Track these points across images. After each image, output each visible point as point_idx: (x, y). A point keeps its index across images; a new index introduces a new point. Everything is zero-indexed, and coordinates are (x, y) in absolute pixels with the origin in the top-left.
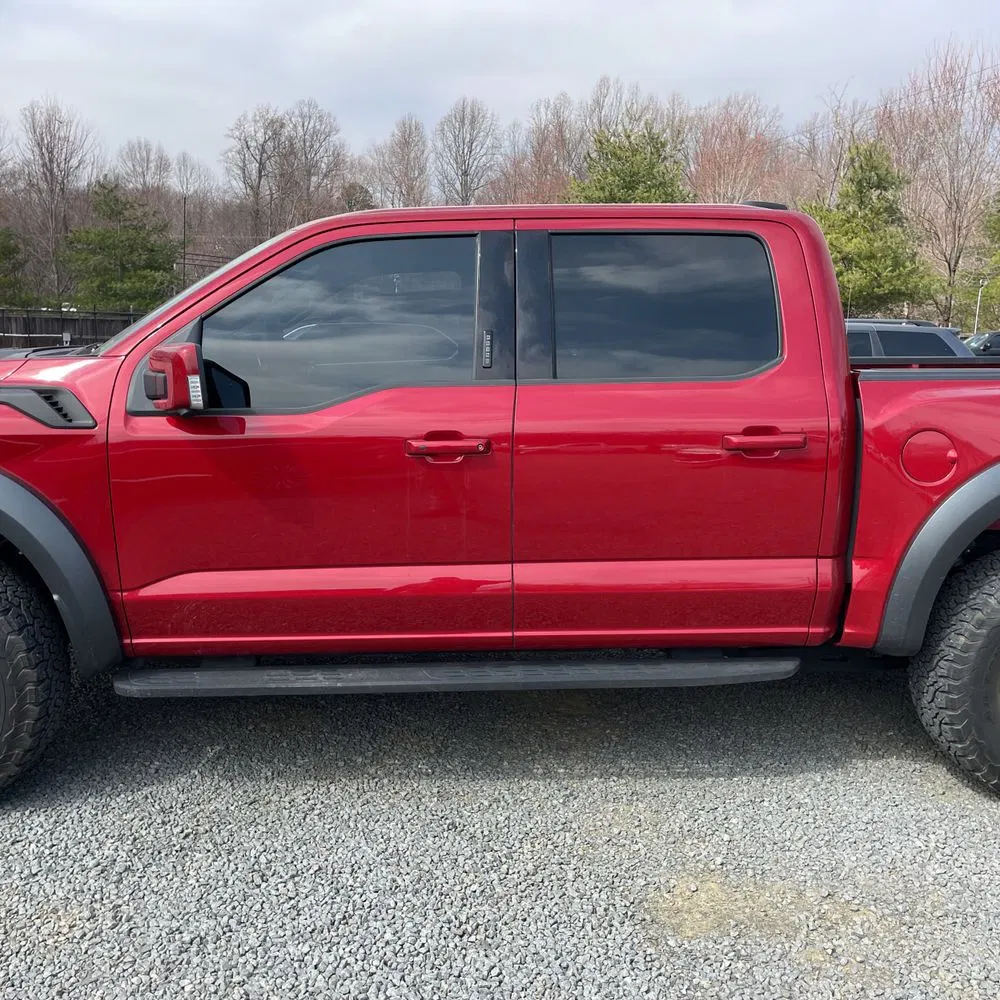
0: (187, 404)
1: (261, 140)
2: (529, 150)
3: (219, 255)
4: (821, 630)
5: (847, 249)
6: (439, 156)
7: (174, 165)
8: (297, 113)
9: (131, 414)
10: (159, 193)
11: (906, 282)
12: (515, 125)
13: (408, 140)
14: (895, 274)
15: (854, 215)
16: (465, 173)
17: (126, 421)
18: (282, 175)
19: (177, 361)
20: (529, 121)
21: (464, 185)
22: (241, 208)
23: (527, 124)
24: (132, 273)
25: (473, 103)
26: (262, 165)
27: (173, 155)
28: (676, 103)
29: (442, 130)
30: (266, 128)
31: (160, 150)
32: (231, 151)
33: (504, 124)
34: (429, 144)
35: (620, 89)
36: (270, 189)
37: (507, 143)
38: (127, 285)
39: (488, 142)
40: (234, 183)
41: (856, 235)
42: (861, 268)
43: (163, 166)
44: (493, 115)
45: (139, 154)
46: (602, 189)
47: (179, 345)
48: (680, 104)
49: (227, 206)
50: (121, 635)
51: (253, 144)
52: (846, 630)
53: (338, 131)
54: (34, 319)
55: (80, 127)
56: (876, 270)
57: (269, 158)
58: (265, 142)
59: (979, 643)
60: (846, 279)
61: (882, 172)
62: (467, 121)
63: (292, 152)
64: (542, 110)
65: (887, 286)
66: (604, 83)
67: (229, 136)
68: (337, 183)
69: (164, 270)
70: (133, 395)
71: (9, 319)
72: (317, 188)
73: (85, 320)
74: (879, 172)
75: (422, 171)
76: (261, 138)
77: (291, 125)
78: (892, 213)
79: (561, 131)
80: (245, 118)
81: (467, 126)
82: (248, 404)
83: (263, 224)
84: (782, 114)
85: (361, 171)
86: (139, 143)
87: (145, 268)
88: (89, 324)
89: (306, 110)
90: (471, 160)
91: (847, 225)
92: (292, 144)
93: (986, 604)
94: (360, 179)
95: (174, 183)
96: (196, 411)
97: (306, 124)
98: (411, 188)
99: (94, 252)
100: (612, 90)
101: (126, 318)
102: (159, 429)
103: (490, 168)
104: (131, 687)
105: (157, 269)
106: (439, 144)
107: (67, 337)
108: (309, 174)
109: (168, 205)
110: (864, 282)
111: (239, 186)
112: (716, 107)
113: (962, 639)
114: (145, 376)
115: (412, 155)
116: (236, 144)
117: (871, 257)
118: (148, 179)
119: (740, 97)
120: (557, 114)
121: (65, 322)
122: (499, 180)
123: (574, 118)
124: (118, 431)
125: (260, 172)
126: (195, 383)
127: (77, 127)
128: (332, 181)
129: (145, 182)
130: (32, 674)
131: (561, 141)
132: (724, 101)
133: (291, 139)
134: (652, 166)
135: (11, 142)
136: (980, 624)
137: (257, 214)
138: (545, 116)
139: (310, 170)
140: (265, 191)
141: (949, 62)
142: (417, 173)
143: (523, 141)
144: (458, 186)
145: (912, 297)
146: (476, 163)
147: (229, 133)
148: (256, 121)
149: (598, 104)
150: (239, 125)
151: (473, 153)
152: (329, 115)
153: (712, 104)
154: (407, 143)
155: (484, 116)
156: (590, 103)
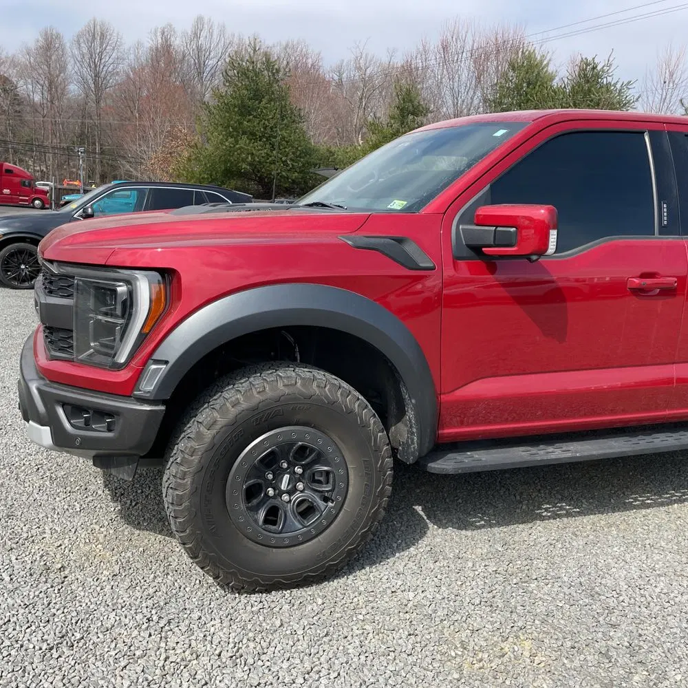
9: (456, 259)
12: (139, 44)
13: (49, 46)
16: (97, 76)
17: (454, 264)
20: (149, 42)
21: (97, 84)
25: (103, 24)
29: (78, 41)
33: (129, 42)
35: (212, 27)
37: (133, 56)
39: (116, 54)
44: (118, 34)
61: (415, 104)
62: (97, 37)
66: (200, 20)
74: (413, 104)
75: (62, 71)
81: (98, 41)
90: (102, 67)
100: (206, 26)
103: (117, 74)
106: (76, 52)
115: (54, 57)
119: (295, 43)
120: (165, 40)
123: (177, 42)
132: (284, 44)
144: (91, 84)
146: (105, 69)
149: (196, 35)
151: (103, 61)
153: (276, 45)
154: (50, 48)
155: (111, 35)
156: (190, 33)
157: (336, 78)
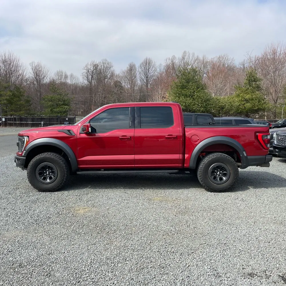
0: (89, 132)
1: (92, 70)
2: (164, 71)
3: (81, 100)
4: (181, 165)
5: (246, 98)
6: (140, 73)
7: (69, 77)
8: (102, 62)
9: (80, 133)
10: (64, 84)
11: (262, 106)
12: (161, 65)
13: (131, 69)
14: (259, 104)
15: (248, 89)
16: (147, 77)
17: (80, 134)
18: (97, 79)
19: (87, 126)
21: (147, 80)
22: (87, 87)
23: (164, 64)
24: (59, 106)
25: (149, 59)
26: (92, 77)
27: (69, 74)
28: (204, 58)
29: (141, 66)
30: (93, 67)
31: (65, 72)
32: (84, 73)
33: (157, 64)
34: (137, 70)
35: (189, 54)
36: (94, 83)
37: (158, 69)
38: (58, 109)
39: (153, 69)
40: (85, 81)
41: (249, 94)
42: (250, 103)
43: (66, 77)
44: (154, 62)
45: (60, 74)
46: (181, 83)
47: (87, 124)
48: (205, 58)
49: (83, 87)
50: (78, 166)
51: (90, 71)
52: (185, 165)
53: (113, 67)
54: (34, 118)
55: (47, 69)
56: (254, 103)
57: (94, 74)
58: (93, 70)
59: (204, 167)
60: (246, 105)
61: (255, 77)
62: (147, 64)
63: (100, 73)
64: (168, 60)
65: (256, 107)
66: (185, 52)
67: (83, 69)
68: (112, 81)
69: (68, 106)
70: (80, 130)
71: (28, 118)
72: (107, 82)
73: (47, 118)
74: (254, 77)
75: (135, 77)
76: (92, 69)
77: (100, 66)
78: (258, 88)
79: (173, 65)
80: (88, 64)
82: (96, 132)
83: (92, 92)
84: (234, 60)
85: (119, 78)
86: (60, 71)
87: (62, 105)
88: (48, 119)
89: (104, 61)
91: (246, 91)
92: (100, 71)
93: (205, 161)
94: (119, 80)
95: (69, 81)
96: (90, 133)
97: (104, 65)
98: (132, 81)
99: (49, 101)
100: (187, 54)
101: (58, 118)
102: (84, 135)
103: (154, 76)
104: (79, 173)
105: (66, 105)
106: (140, 70)
107: (42, 123)
108: (105, 79)
109: (67, 87)
110: (251, 106)
111: (86, 82)
112: (216, 58)
113: (201, 166)
114: (82, 128)
115: (133, 73)
116: (85, 71)
117: (252, 100)
118: (62, 80)
119: (223, 55)
120: (172, 61)
121: (42, 119)
122: (156, 79)
123: (177, 62)
124: (78, 136)
125: (92, 78)
126: (90, 129)
127: (46, 69)
128: (111, 80)
129: (61, 81)
130: (66, 170)
131: (174, 68)
132: (218, 56)
133: (100, 69)
134: (194, 77)
135: (29, 73)
136: (204, 164)
137: (91, 89)
138: (169, 62)
139: (105, 77)
140: (93, 84)
141: (272, 49)
142: (134, 78)
143: (163, 69)
144: (145, 81)
145: (264, 110)
146: (150, 74)
147: (84, 68)
148: (91, 65)
149: (183, 58)
150: (86, 66)
151: (149, 72)
152: (110, 63)
153: (215, 57)
154: (131, 70)
155: (152, 62)
156: (181, 58)
157: (242, 66)
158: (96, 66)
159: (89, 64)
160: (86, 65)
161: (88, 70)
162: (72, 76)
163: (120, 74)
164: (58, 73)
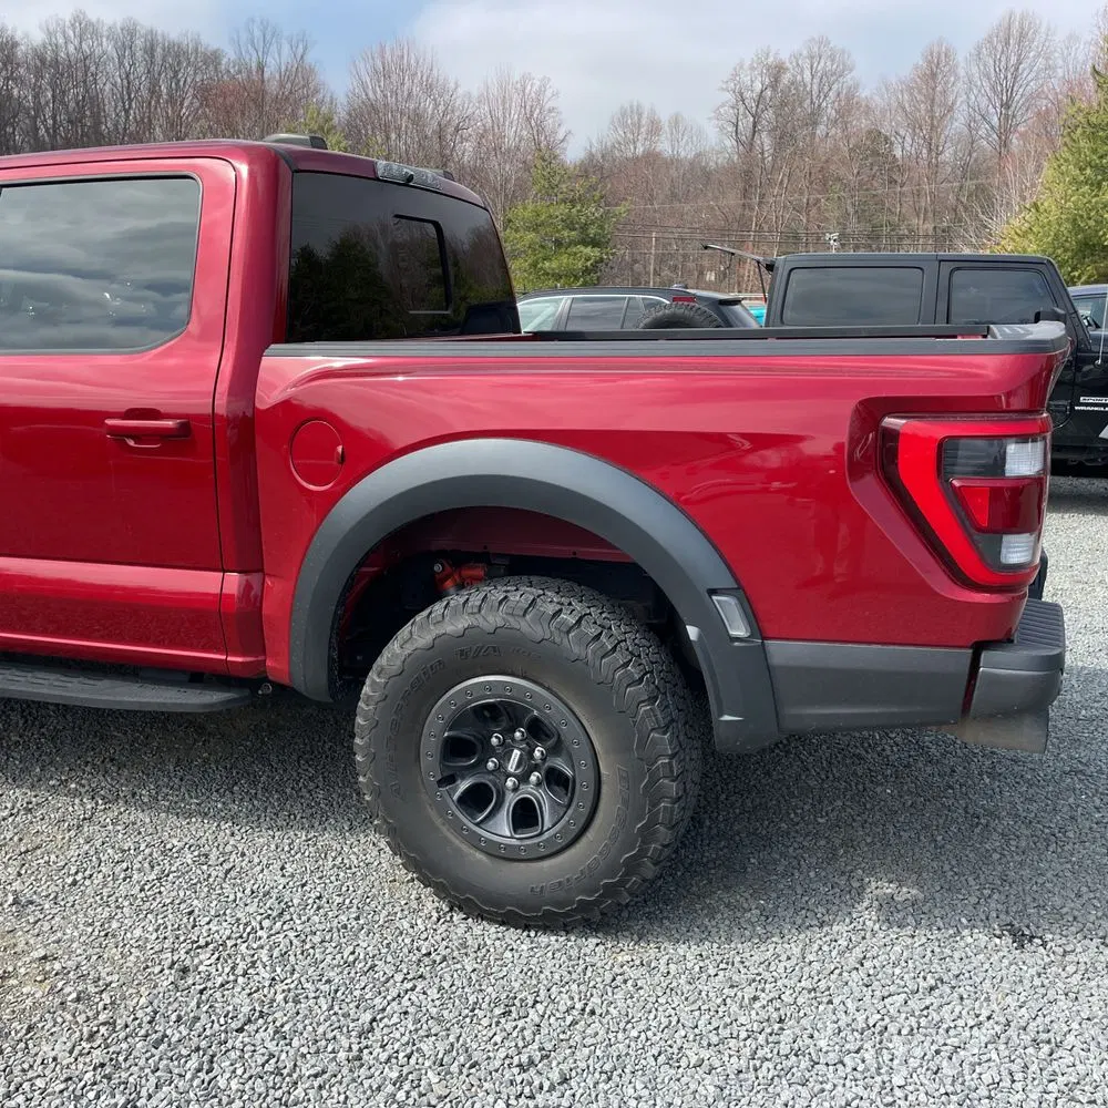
1: (758, 90)
7: (666, 128)
8: (805, 53)
21: (1004, 119)
24: (564, 249)
25: (1023, 16)
26: (757, 119)
27: (664, 117)
29: (979, 54)
30: (764, 76)
31: (653, 111)
32: (723, 105)
34: (962, 72)
36: (763, 146)
39: (1040, 64)
40: (726, 141)
43: (655, 128)
44: (1048, 28)
45: (632, 120)
51: (747, 95)
53: (851, 70)
57: (764, 109)
58: (762, 91)
62: (1013, 39)
67: (722, 90)
72: (823, 139)
76: (757, 86)
77: (796, 69)
80: (741, 67)
83: (752, 186)
86: (631, 107)
89: (816, 49)
90: (1016, 88)
95: (664, 147)
97: (815, 65)
105: (590, 243)
106: (974, 72)
108: (816, 124)
115: (939, 89)
116: (729, 97)
118: (638, 146)
125: (754, 126)
129: (635, 150)
146: (1021, 90)
147: (724, 86)
148: (753, 69)
150: (734, 76)
151: (1019, 78)
152: (843, 51)
154: (933, 75)
158: (777, 71)
159: (746, 66)
160: (735, 69)
161: (741, 94)
162: (676, 121)
163: (876, 98)
164: (624, 114)
